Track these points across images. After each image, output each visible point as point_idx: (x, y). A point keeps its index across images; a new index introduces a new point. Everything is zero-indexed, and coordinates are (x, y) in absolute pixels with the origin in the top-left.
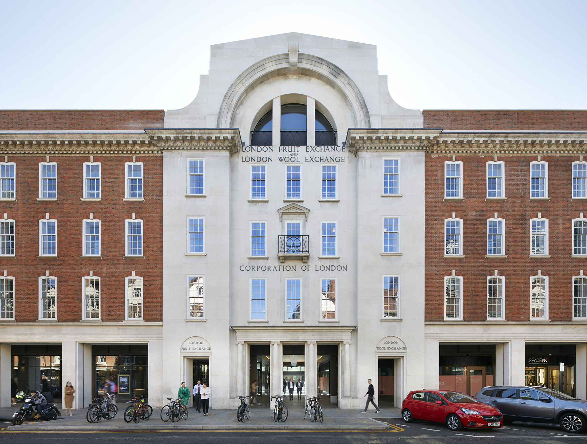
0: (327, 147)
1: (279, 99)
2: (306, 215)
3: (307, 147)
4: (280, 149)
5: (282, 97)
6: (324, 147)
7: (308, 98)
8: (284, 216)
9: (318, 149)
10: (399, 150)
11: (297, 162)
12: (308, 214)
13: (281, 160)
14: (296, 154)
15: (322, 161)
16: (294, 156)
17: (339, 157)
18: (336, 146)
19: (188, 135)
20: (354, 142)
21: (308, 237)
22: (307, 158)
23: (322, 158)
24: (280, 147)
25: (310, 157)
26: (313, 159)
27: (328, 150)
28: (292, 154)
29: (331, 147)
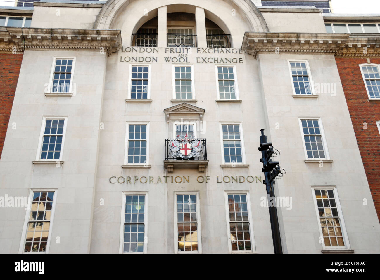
0: (222, 50)
1: (166, 8)
2: (201, 115)
3: (198, 49)
4: (166, 50)
5: (169, 7)
6: (218, 49)
7: (197, 8)
8: (172, 117)
9: (212, 50)
10: (304, 53)
11: (187, 62)
12: (203, 115)
13: (168, 60)
14: (186, 55)
15: (216, 62)
16: (182, 57)
17: (236, 59)
18: (231, 49)
19: (59, 35)
20: (252, 45)
21: (205, 141)
22: (198, 59)
23: (216, 59)
24: (166, 48)
25: (202, 58)
26: (206, 60)
27: (223, 52)
28: (181, 55)
29: (226, 50)
